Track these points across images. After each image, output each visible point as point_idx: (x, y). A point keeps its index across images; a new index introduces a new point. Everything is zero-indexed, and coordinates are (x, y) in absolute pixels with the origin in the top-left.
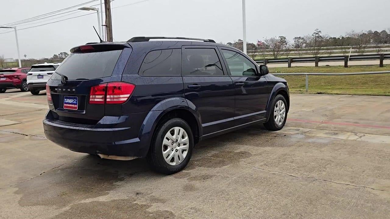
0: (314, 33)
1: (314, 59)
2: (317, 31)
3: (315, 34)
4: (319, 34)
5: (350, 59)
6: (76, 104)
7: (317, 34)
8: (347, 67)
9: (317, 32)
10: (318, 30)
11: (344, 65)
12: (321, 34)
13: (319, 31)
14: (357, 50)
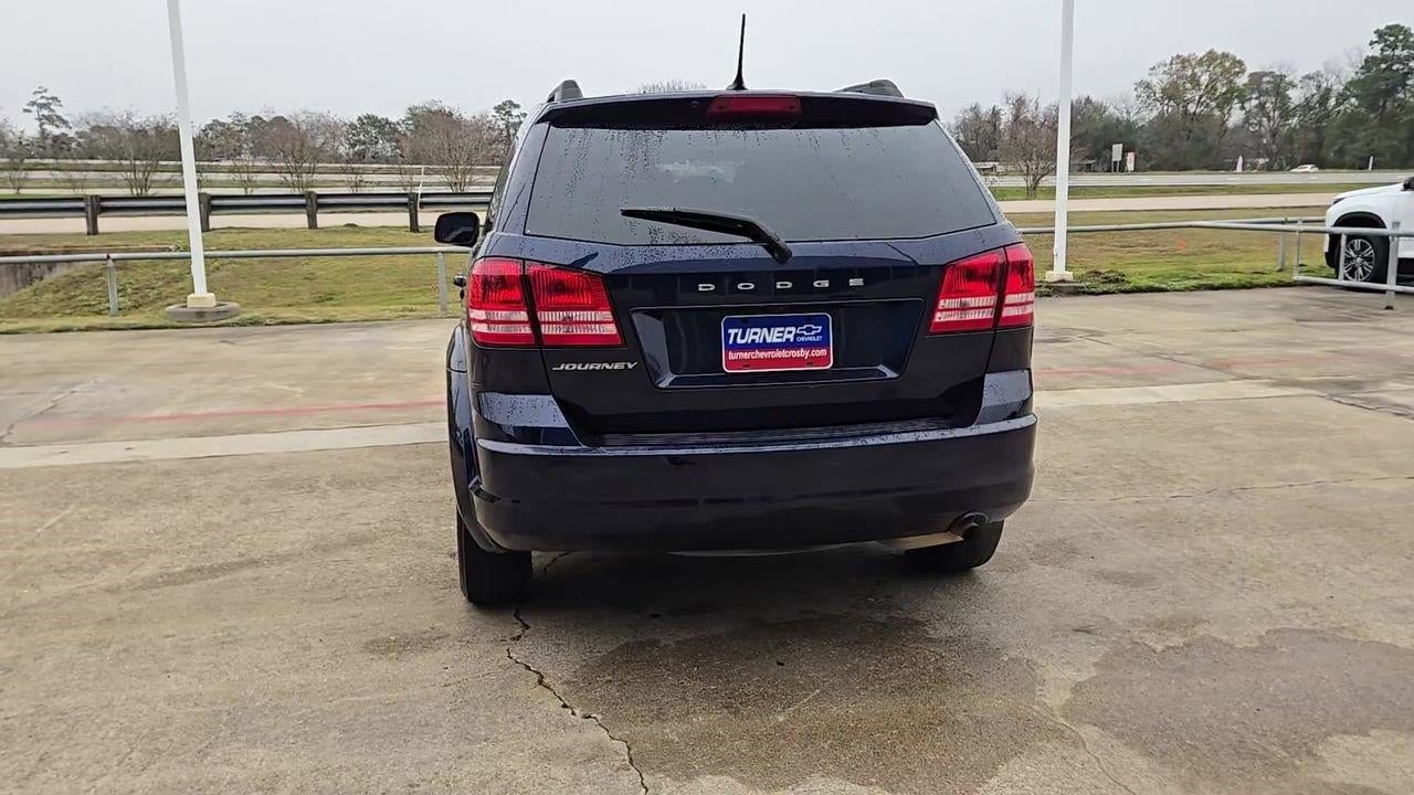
0: (33, 103)
1: (303, 201)
2: (42, 97)
3: (36, 107)
4: (52, 107)
5: (423, 205)
6: (823, 344)
7: (42, 106)
8: (418, 231)
9: (43, 101)
10: (45, 91)
11: (409, 225)
12: (59, 111)
13: (53, 98)
14: (289, 177)
